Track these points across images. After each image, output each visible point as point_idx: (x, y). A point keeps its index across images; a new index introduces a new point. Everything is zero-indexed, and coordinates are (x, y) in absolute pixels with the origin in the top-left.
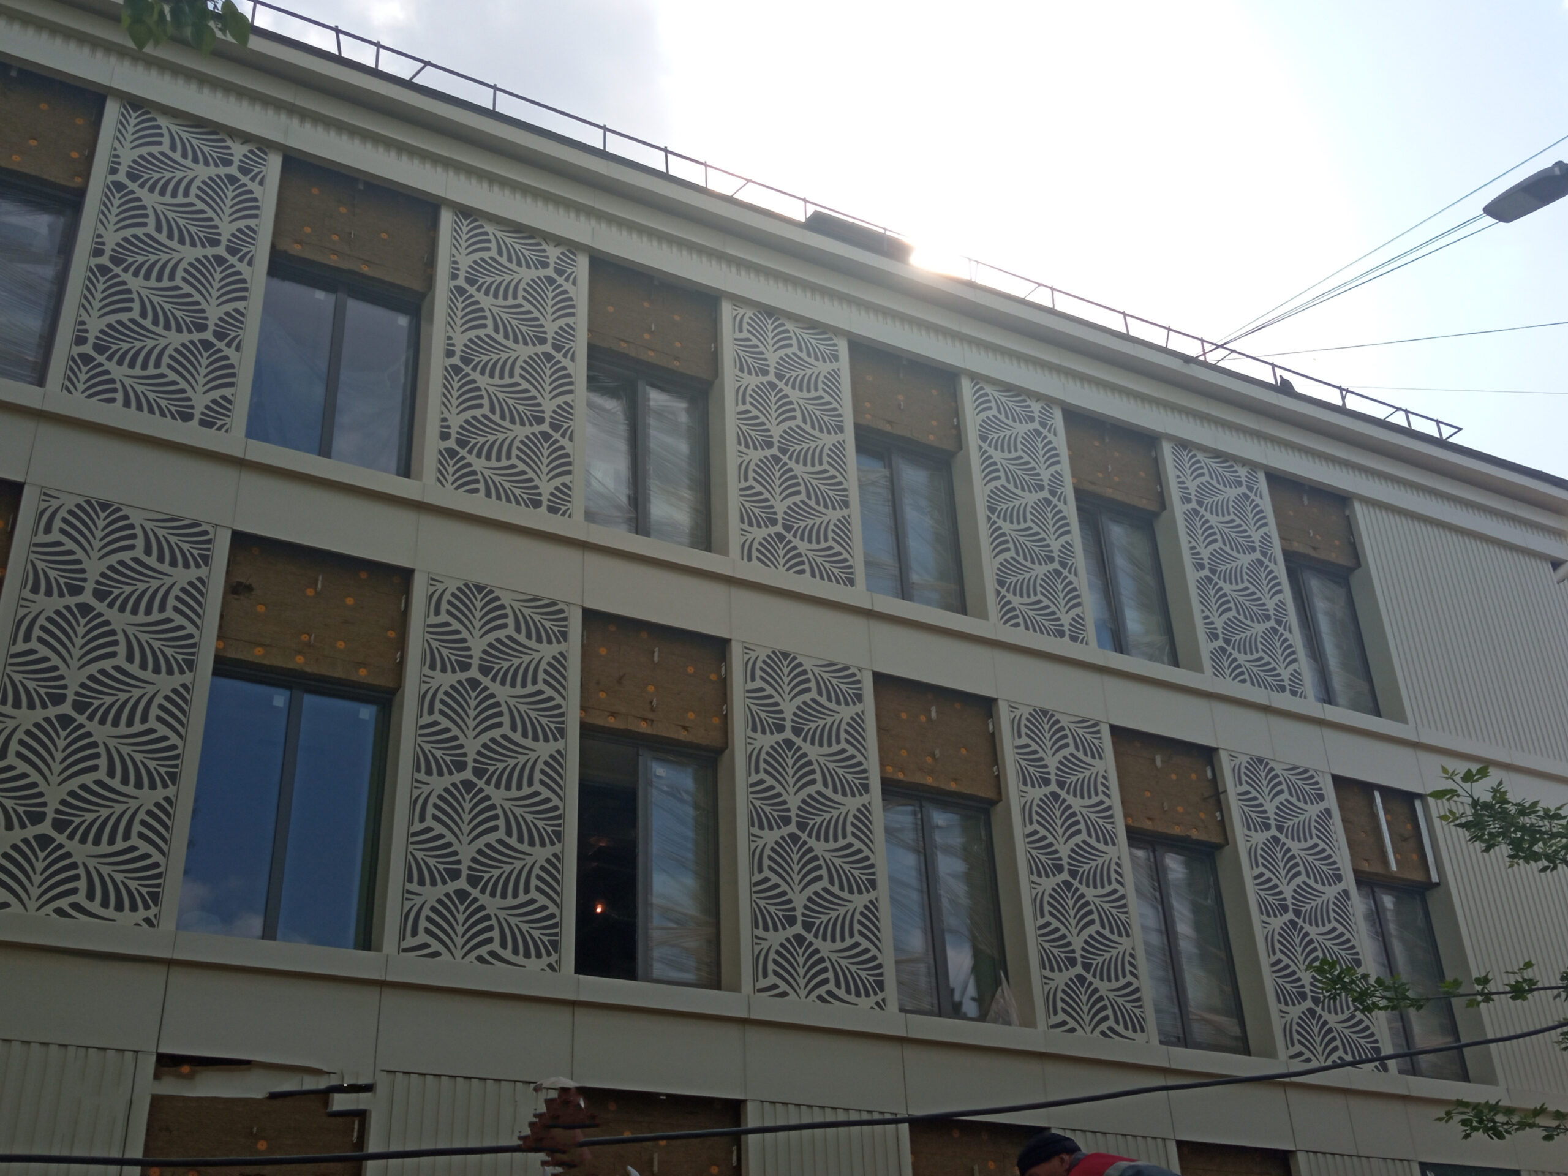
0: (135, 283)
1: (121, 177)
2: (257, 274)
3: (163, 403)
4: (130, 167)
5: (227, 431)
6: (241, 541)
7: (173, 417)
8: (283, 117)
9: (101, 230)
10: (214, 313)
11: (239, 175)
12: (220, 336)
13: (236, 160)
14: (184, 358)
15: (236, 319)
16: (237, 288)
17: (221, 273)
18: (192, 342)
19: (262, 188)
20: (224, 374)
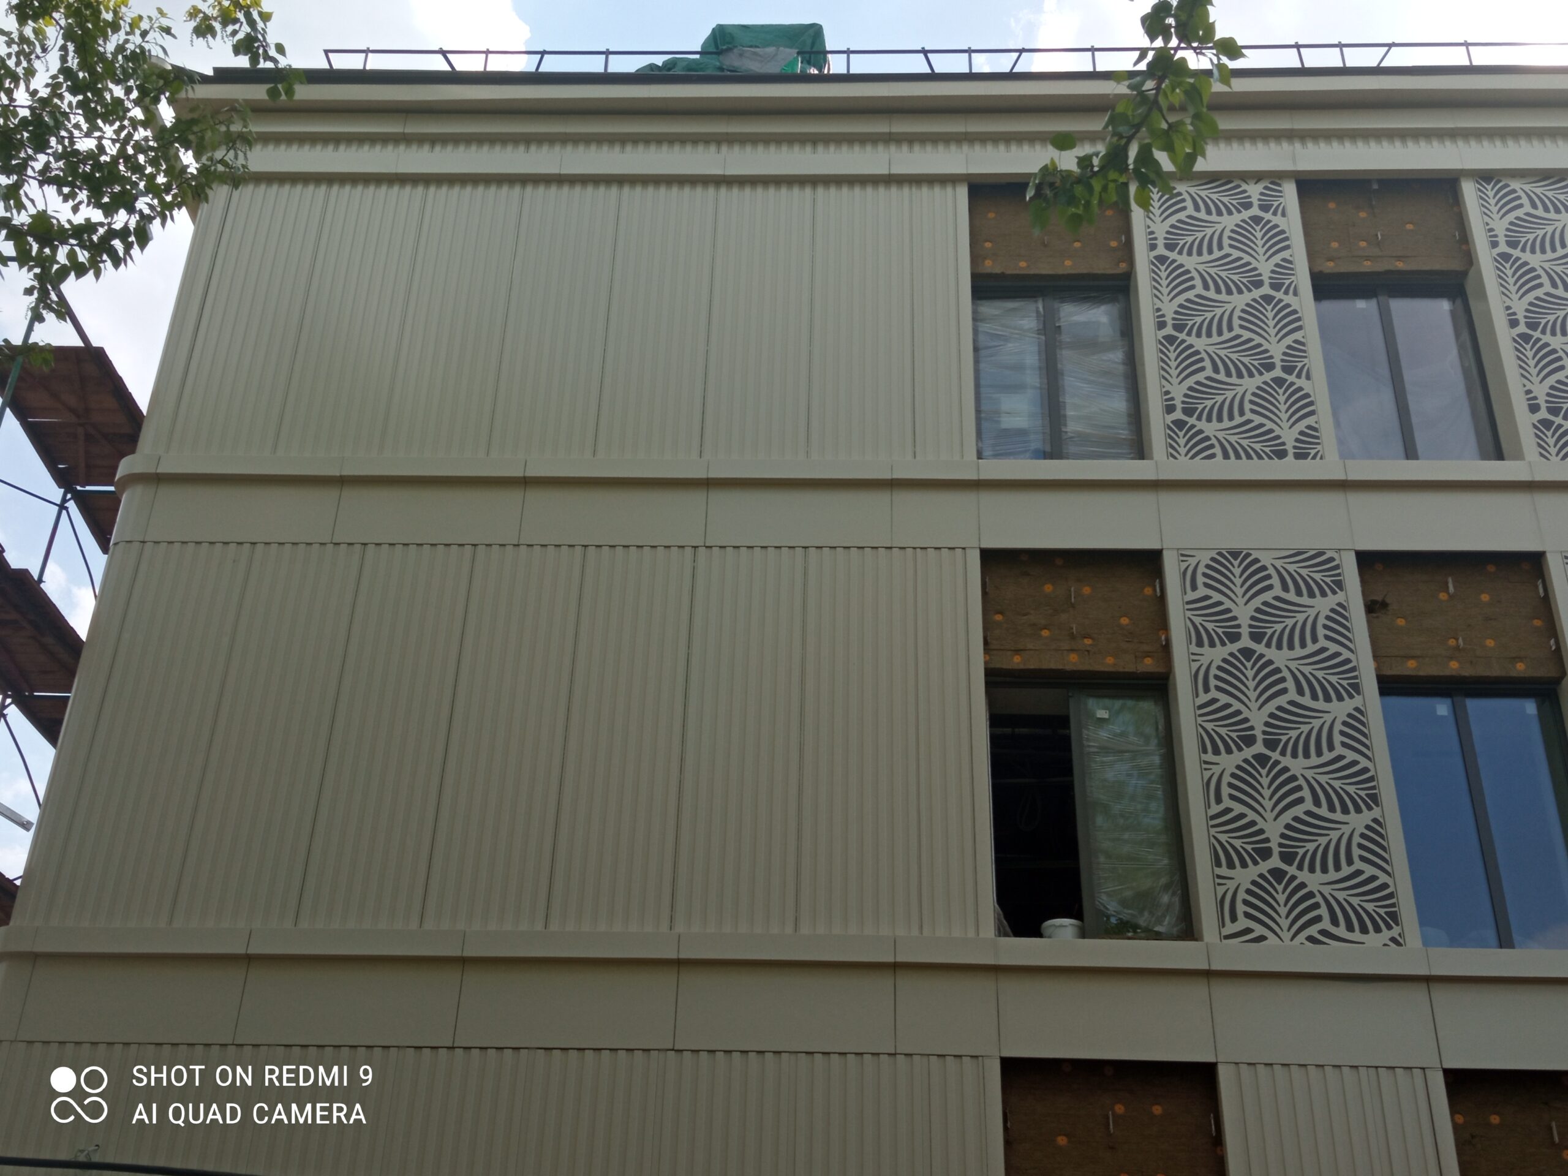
0: (1200, 344)
1: (1161, 250)
2: (1304, 301)
3: (1257, 447)
4: (1166, 239)
5: (1321, 458)
6: (1367, 560)
7: (1270, 458)
8: (1285, 145)
9: (1159, 304)
10: (1277, 350)
11: (1262, 214)
12: (1288, 370)
13: (1255, 200)
14: (1263, 399)
15: (1298, 349)
16: (1290, 320)
17: (1272, 310)
18: (1265, 383)
19: (1286, 218)
20: (1303, 405)
